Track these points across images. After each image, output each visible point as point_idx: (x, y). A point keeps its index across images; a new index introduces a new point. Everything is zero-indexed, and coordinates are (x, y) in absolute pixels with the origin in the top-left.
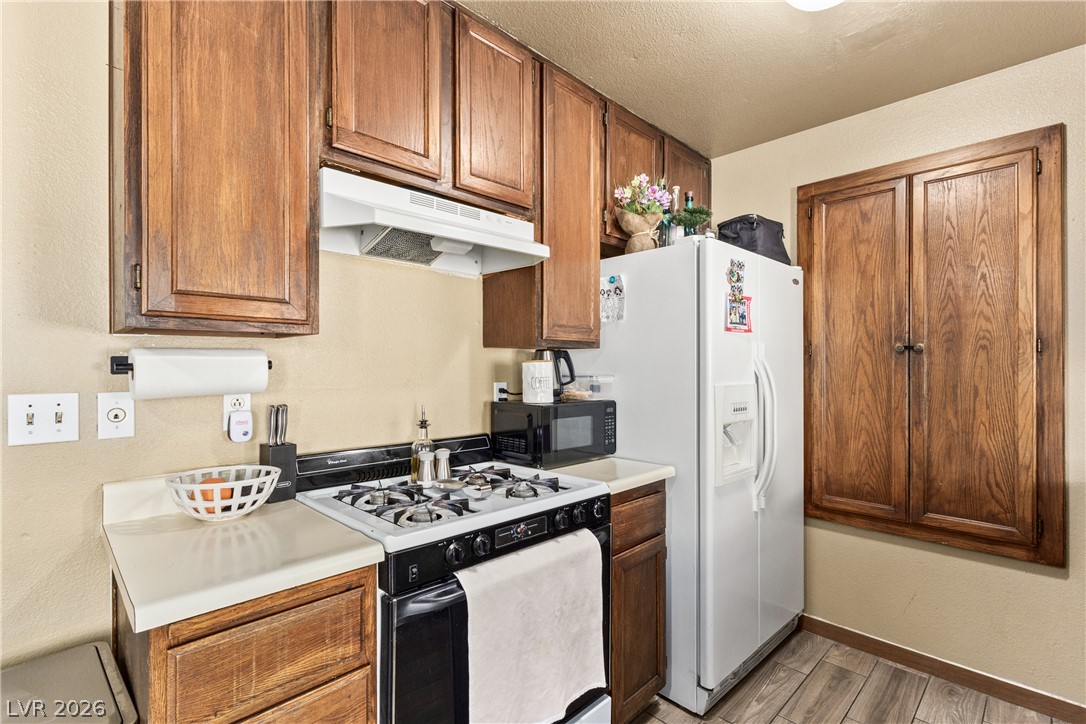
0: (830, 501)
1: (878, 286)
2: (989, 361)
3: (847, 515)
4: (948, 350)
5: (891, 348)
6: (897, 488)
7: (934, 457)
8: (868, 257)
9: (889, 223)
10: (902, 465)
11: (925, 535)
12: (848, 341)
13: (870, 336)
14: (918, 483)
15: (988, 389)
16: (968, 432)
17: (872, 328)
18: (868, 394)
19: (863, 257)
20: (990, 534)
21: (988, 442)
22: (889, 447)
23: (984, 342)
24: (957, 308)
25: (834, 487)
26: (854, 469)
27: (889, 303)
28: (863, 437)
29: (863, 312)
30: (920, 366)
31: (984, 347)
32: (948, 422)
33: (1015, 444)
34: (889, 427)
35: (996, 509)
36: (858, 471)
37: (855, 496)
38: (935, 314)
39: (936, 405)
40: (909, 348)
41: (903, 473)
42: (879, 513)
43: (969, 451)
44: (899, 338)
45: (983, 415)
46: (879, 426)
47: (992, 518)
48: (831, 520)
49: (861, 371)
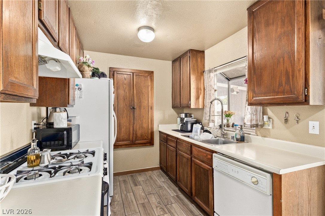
0: (118, 143)
1: (128, 95)
2: (145, 111)
3: (121, 145)
4: (139, 109)
5: (130, 108)
6: (131, 137)
7: (137, 130)
8: (126, 88)
9: (129, 81)
10: (132, 132)
11: (135, 146)
12: (122, 106)
13: (126, 105)
14: (135, 135)
15: (145, 116)
16: (142, 124)
17: (126, 103)
18: (126, 118)
19: (125, 88)
20: (145, 142)
21: (145, 125)
22: (129, 129)
23: (144, 107)
24: (141, 101)
25: (119, 140)
26: (123, 135)
27: (130, 98)
28: (125, 128)
29: (125, 100)
30: (135, 112)
31: (144, 108)
32: (139, 123)
33: (148, 125)
34: (130, 125)
35: (146, 137)
36: (124, 135)
37: (123, 141)
38: (137, 101)
39: (137, 119)
40: (133, 108)
41: (132, 134)
42: (128, 143)
43: (142, 128)
44: (131, 106)
45: (144, 121)
46: (128, 125)
47: (145, 139)
48: (118, 148)
49: (124, 113)
